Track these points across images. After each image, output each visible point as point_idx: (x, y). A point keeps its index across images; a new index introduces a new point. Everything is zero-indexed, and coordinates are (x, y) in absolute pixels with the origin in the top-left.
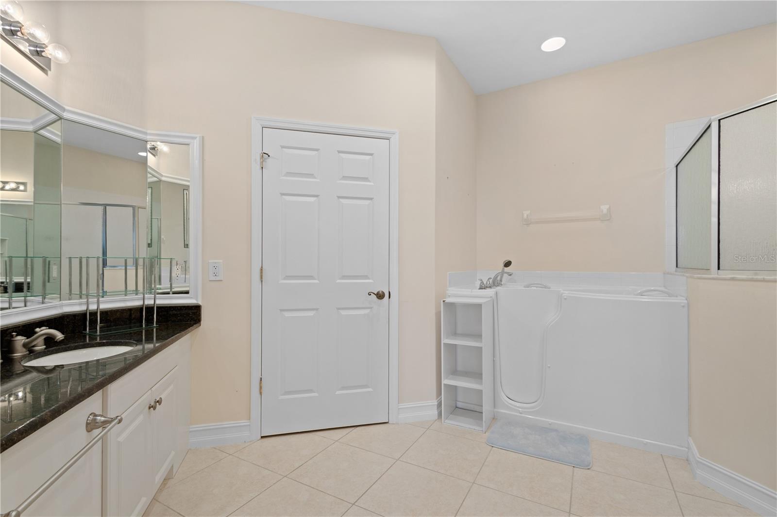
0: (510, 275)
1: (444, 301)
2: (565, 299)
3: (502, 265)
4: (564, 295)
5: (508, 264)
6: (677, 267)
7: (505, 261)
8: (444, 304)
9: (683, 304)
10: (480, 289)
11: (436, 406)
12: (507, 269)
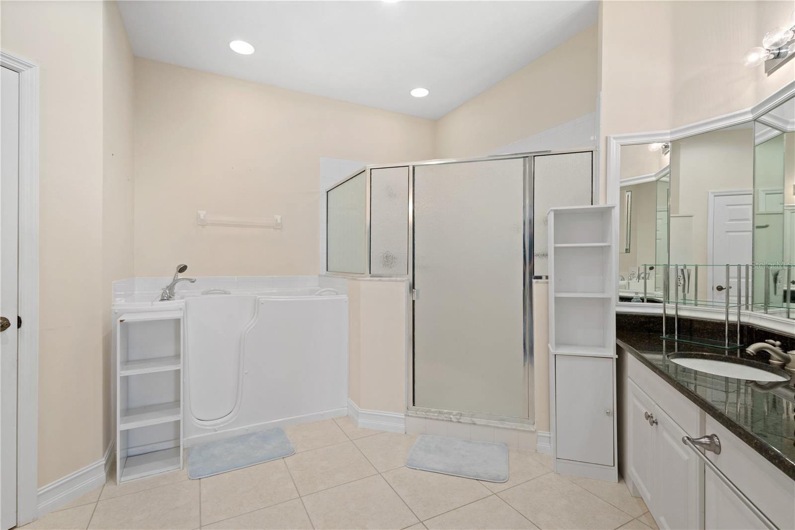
0: (193, 282)
1: (121, 321)
2: (262, 303)
3: (175, 270)
4: (261, 300)
5: (183, 269)
6: (327, 270)
7: (179, 266)
8: (121, 326)
9: (345, 300)
10: (162, 300)
11: (104, 466)
12: (181, 276)
